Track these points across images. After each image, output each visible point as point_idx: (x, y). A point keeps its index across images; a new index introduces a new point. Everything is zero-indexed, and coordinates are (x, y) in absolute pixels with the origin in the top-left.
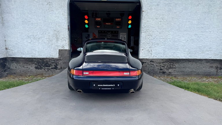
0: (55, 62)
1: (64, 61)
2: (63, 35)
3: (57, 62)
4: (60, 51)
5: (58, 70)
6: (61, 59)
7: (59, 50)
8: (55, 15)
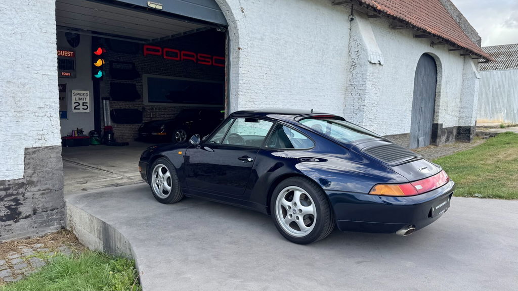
0: (12, 195)
1: (44, 187)
2: (42, 98)
3: (18, 194)
4: (28, 152)
5: (22, 222)
6: (34, 179)
7: (26, 149)
8: (10, 28)
